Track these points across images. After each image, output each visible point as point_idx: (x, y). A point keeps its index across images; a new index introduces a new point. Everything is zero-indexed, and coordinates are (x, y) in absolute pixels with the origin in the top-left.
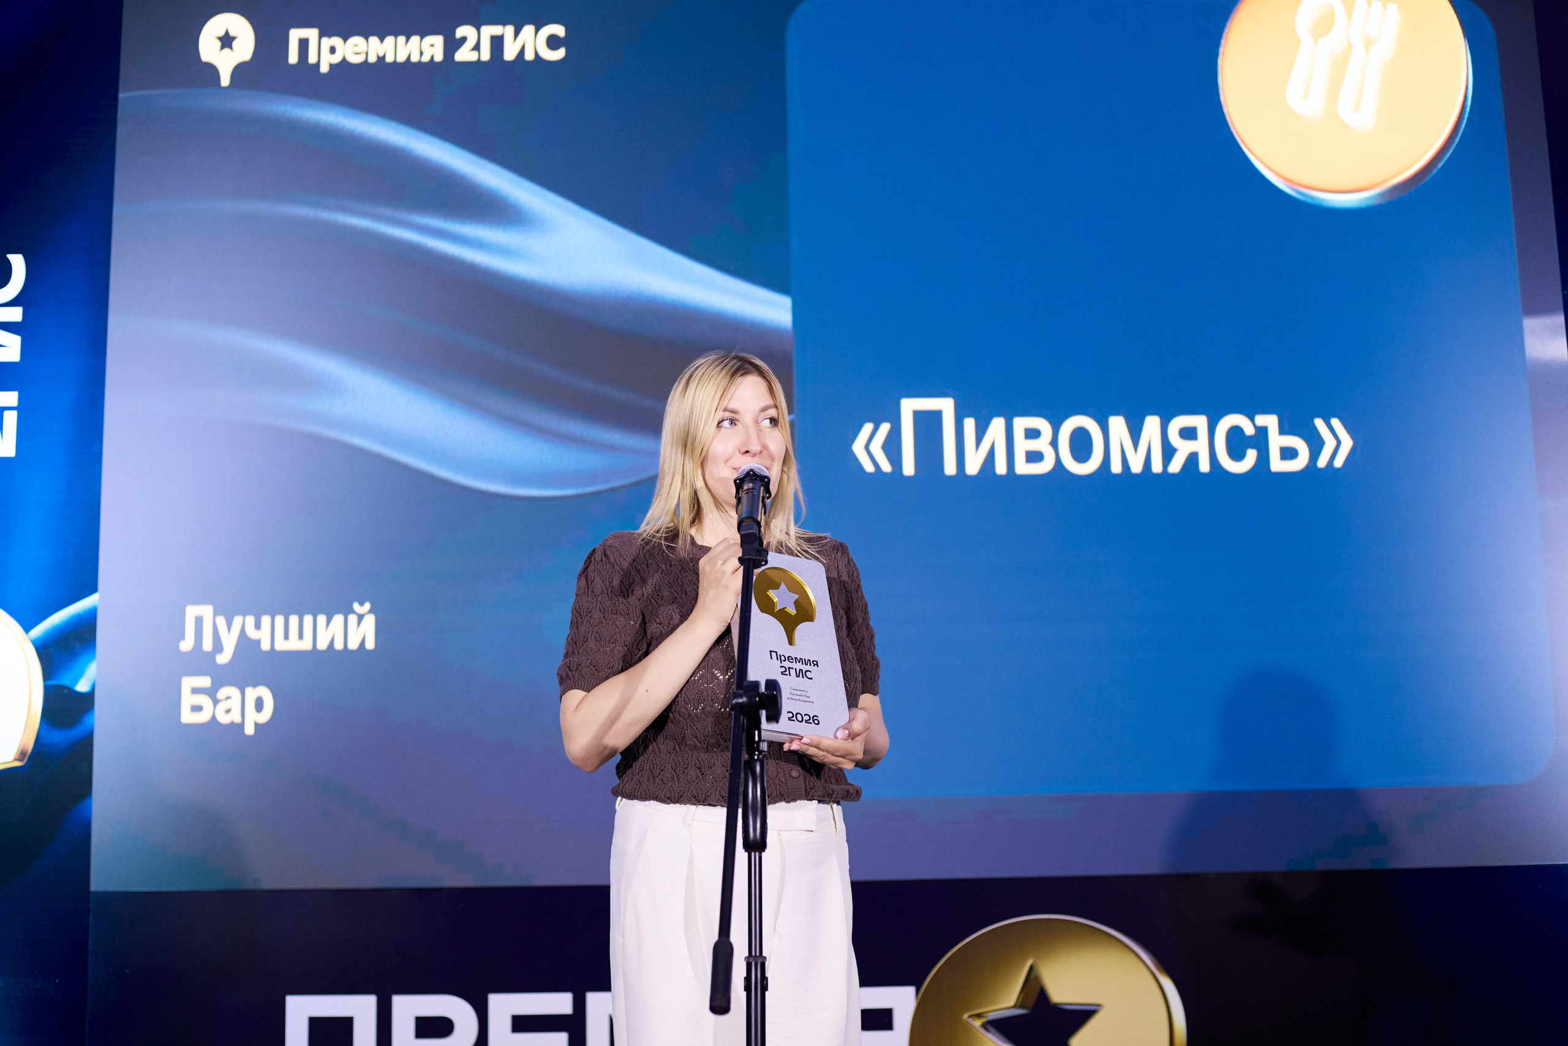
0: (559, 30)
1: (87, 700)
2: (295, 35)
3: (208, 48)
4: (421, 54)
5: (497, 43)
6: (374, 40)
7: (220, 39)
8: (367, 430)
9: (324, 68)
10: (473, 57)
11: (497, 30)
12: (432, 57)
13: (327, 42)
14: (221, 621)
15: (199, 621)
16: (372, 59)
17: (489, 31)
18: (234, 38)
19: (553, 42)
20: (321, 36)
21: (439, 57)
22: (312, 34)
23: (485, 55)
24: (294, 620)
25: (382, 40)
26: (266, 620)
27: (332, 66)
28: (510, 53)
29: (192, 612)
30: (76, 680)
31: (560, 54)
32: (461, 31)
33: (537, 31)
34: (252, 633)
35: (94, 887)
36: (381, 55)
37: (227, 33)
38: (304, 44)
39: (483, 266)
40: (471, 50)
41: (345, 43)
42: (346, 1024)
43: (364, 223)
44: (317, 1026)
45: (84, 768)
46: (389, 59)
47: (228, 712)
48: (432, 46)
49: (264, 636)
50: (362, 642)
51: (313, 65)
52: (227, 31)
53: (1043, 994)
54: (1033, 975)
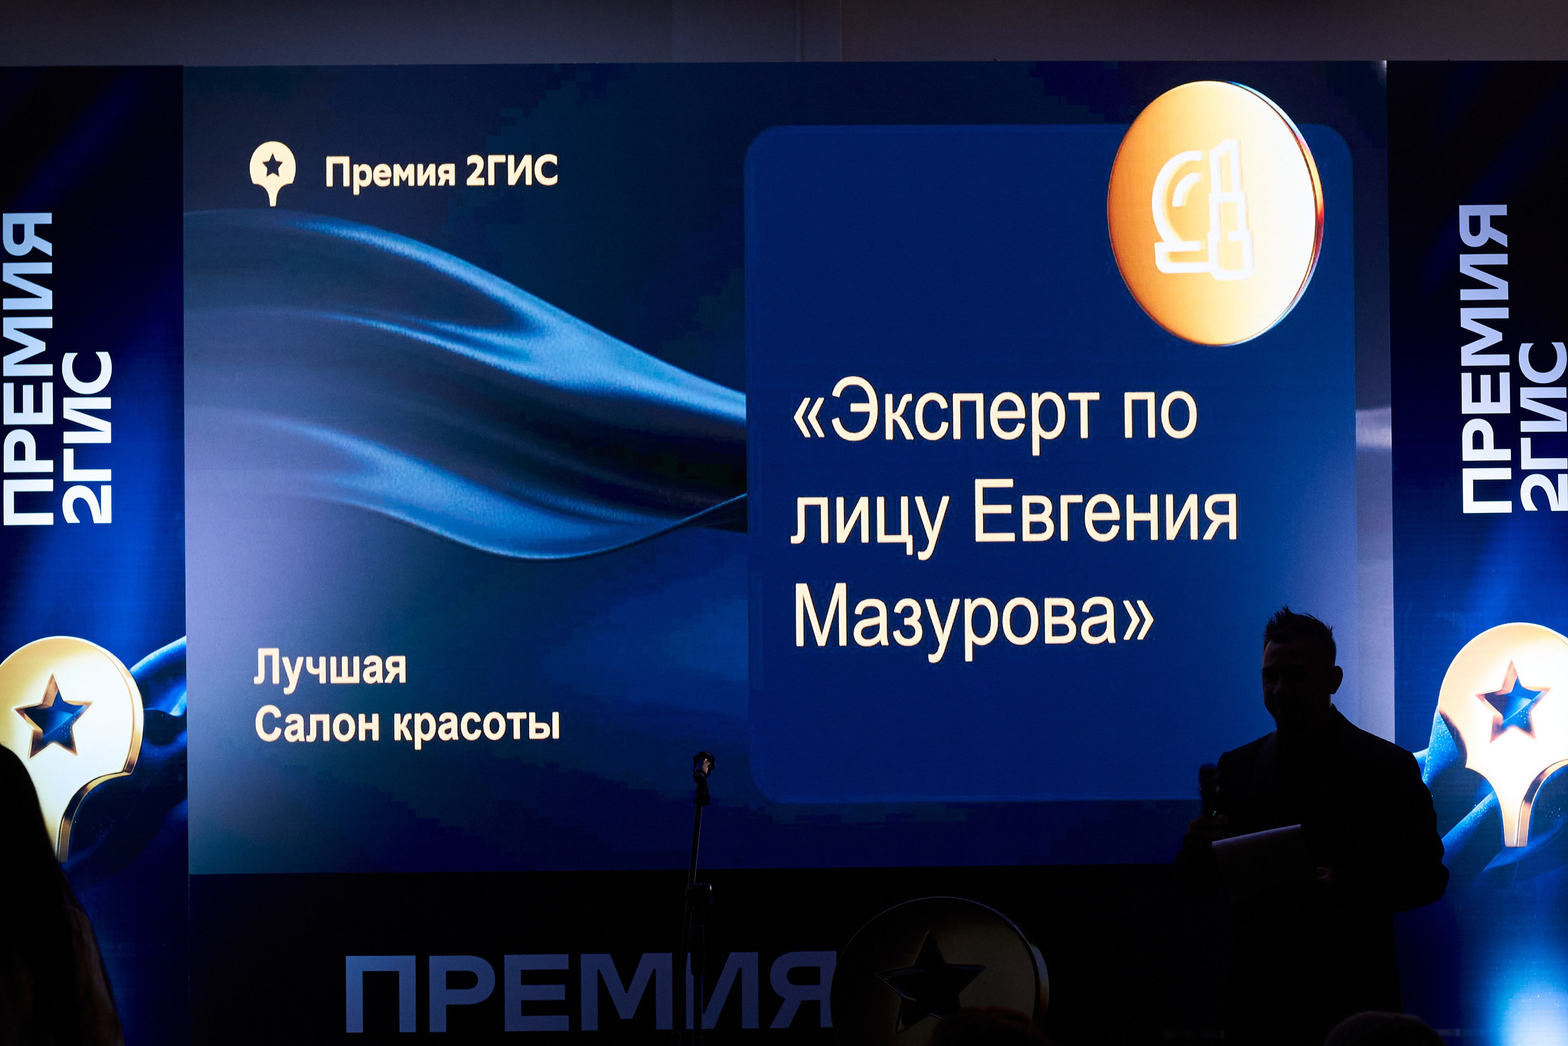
0: (553, 159)
1: (181, 721)
2: (331, 161)
3: (258, 173)
4: (438, 179)
5: (501, 169)
6: (397, 167)
7: (265, 163)
8: (400, 505)
9: (356, 192)
10: (480, 182)
11: (501, 159)
12: (447, 181)
13: (357, 169)
14: (286, 661)
15: (269, 660)
16: (396, 183)
17: (493, 159)
18: (280, 163)
20: (352, 163)
22: (345, 161)
23: (491, 182)
24: (345, 660)
25: (404, 167)
26: (322, 660)
28: (513, 179)
29: (262, 653)
30: (171, 707)
31: (554, 181)
32: (471, 159)
33: (534, 161)
34: (311, 669)
35: (190, 872)
36: (404, 179)
37: (273, 159)
38: (338, 169)
39: (493, 365)
40: (480, 176)
41: (373, 170)
42: (393, 977)
43: (393, 328)
44: (368, 977)
45: (180, 778)
46: (411, 183)
47: (294, 733)
48: (447, 172)
49: (321, 672)
50: (397, 676)
51: (346, 188)
52: (273, 155)
53: (938, 958)
54: (929, 943)
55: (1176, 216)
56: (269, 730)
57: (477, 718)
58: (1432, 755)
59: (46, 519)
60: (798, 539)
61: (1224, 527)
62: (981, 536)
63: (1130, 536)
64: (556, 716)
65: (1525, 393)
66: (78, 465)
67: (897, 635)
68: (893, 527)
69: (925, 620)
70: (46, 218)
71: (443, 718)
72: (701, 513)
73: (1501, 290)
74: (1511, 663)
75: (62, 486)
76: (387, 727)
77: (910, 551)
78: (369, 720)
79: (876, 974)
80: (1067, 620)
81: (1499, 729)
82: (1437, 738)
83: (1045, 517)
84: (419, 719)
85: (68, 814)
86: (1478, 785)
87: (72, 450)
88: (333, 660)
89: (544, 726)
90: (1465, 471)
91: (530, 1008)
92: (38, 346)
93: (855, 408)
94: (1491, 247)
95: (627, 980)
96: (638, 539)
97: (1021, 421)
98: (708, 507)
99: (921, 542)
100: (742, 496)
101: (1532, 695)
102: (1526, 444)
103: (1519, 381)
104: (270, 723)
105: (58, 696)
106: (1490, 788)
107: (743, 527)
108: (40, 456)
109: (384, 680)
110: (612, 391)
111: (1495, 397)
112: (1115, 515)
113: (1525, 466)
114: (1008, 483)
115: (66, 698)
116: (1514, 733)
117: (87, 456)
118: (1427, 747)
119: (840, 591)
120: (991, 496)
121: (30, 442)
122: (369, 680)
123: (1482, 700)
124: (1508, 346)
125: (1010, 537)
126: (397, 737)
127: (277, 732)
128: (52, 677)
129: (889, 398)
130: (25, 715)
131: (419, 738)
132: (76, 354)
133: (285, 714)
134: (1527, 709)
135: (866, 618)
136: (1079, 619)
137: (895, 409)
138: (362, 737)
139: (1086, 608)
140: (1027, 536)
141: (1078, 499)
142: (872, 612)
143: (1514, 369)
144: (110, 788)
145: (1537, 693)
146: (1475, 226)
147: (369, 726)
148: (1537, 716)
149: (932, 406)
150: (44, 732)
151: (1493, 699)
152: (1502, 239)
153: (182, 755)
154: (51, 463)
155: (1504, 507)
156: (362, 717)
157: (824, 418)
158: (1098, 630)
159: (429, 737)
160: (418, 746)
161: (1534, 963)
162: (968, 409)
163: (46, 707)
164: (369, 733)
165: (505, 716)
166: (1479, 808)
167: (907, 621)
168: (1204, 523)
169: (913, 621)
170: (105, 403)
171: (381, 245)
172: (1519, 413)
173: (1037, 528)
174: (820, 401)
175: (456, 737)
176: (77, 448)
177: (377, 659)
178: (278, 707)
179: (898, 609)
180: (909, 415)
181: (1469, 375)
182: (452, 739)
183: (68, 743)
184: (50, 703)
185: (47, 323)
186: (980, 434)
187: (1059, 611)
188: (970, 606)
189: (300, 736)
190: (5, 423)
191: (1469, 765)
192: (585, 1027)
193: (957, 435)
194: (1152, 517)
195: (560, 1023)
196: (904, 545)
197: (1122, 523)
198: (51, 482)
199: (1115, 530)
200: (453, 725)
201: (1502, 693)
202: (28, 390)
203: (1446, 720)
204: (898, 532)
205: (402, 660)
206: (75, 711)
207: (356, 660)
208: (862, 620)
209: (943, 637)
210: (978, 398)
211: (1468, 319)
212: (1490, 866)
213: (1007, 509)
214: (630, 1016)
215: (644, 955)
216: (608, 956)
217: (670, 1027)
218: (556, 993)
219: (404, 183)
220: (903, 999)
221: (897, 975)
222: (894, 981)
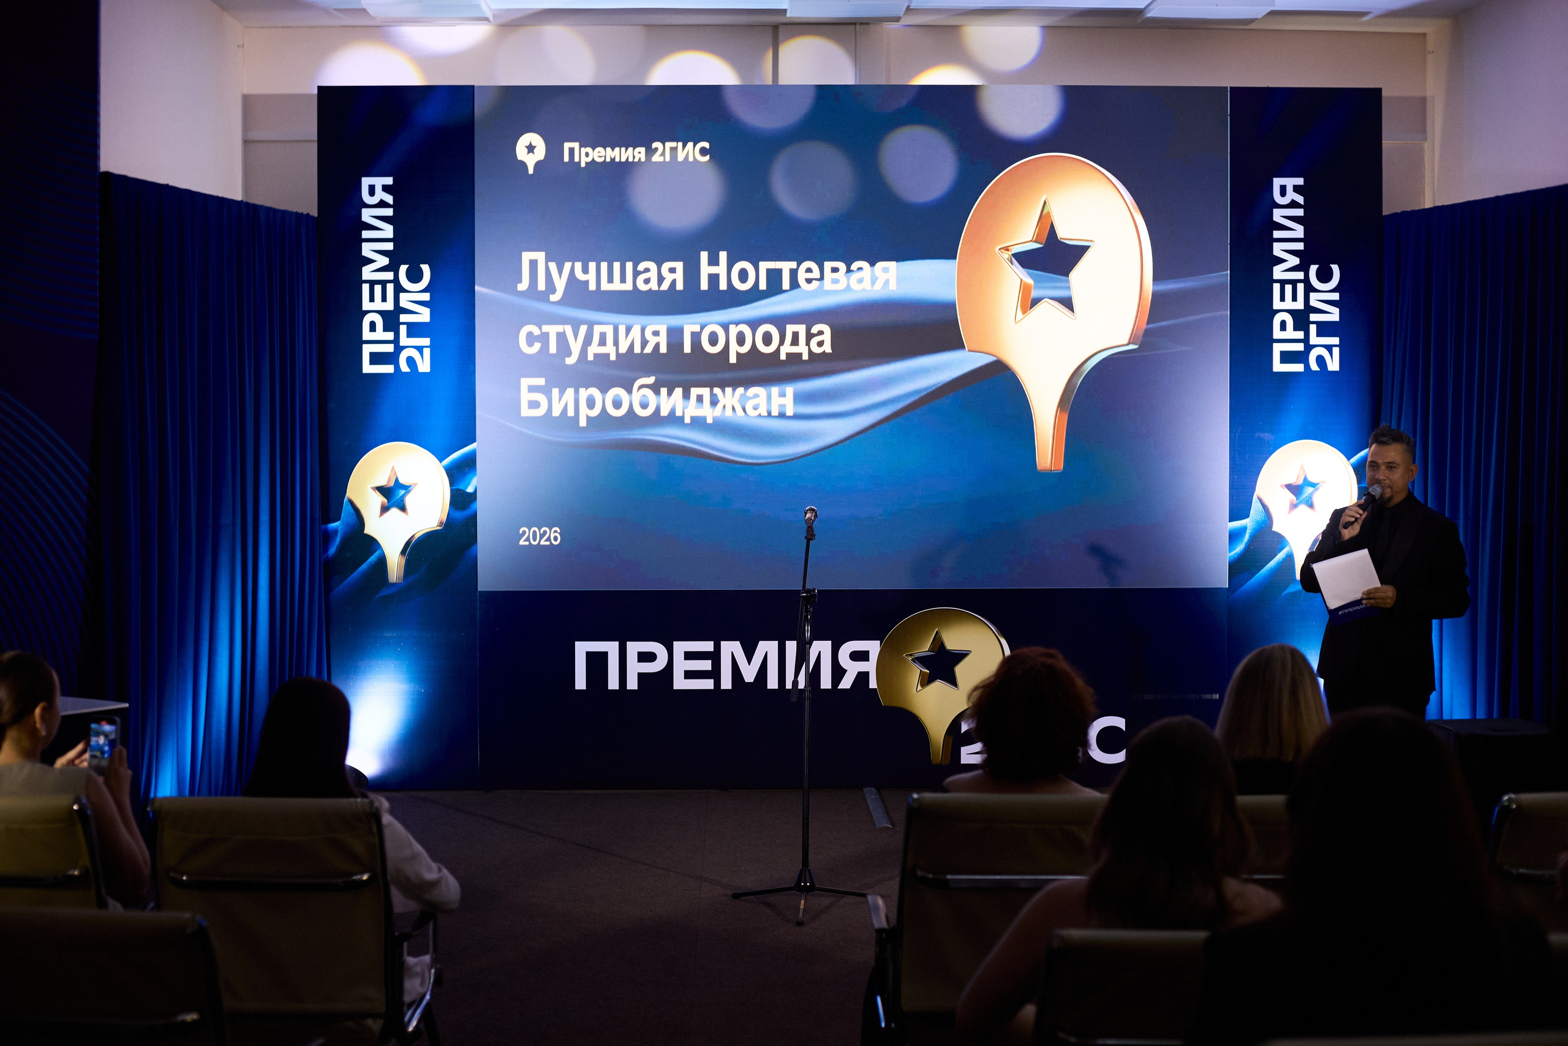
0: (706, 145)
1: (473, 497)
2: (567, 145)
3: (521, 153)
4: (634, 157)
5: (674, 150)
6: (609, 149)
7: (526, 147)
9: (583, 165)
10: (661, 159)
11: (674, 144)
12: (640, 159)
13: (584, 150)
16: (608, 160)
17: (669, 145)
18: (535, 147)
20: (581, 147)
22: (576, 145)
23: (668, 159)
25: (613, 151)
27: (586, 163)
28: (681, 158)
30: (467, 487)
31: (706, 158)
32: (655, 145)
33: (694, 146)
35: (479, 589)
36: (612, 158)
38: (572, 150)
40: (660, 156)
41: (594, 151)
42: (604, 655)
44: (590, 655)
45: (473, 531)
46: (617, 160)
48: (640, 153)
51: (577, 162)
52: (531, 143)
53: (942, 645)
54: (938, 636)
58: (1252, 522)
59: (388, 369)
65: (1313, 295)
66: (409, 335)
70: (389, 181)
73: (1299, 231)
74: (1302, 465)
75: (399, 349)
79: (903, 655)
81: (1294, 506)
82: (1255, 512)
85: (403, 552)
86: (1279, 541)
87: (405, 326)
90: (1275, 345)
91: (689, 675)
92: (384, 261)
94: (1293, 204)
95: (749, 658)
101: (1313, 485)
102: (1313, 328)
103: (1309, 289)
105: (397, 480)
106: (1288, 543)
108: (386, 329)
111: (1294, 299)
113: (1312, 342)
115: (401, 481)
116: (1303, 508)
117: (415, 330)
118: (1249, 517)
121: (379, 321)
123: (1283, 488)
124: (1303, 267)
128: (393, 467)
130: (377, 491)
132: (408, 266)
134: (1311, 494)
143: (1306, 281)
144: (429, 536)
145: (1317, 484)
146: (1283, 191)
148: (1316, 499)
150: (388, 502)
151: (1289, 487)
152: (1300, 199)
153: (474, 517)
154: (392, 333)
155: (1299, 368)
161: (1313, 652)
163: (387, 486)
166: (1280, 556)
170: (426, 297)
172: (1309, 309)
176: (410, 325)
181: (1279, 284)
183: (403, 509)
184: (392, 484)
185: (389, 246)
190: (364, 308)
191: (1274, 529)
192: (723, 687)
195: (708, 684)
198: (392, 345)
201: (1296, 484)
202: (378, 289)
203: (1260, 500)
206: (407, 488)
211: (1278, 249)
212: (1287, 592)
214: (752, 680)
215: (761, 643)
216: (738, 643)
217: (776, 687)
218: (706, 665)
219: (613, 160)
220: (921, 670)
221: (917, 655)
222: (916, 661)
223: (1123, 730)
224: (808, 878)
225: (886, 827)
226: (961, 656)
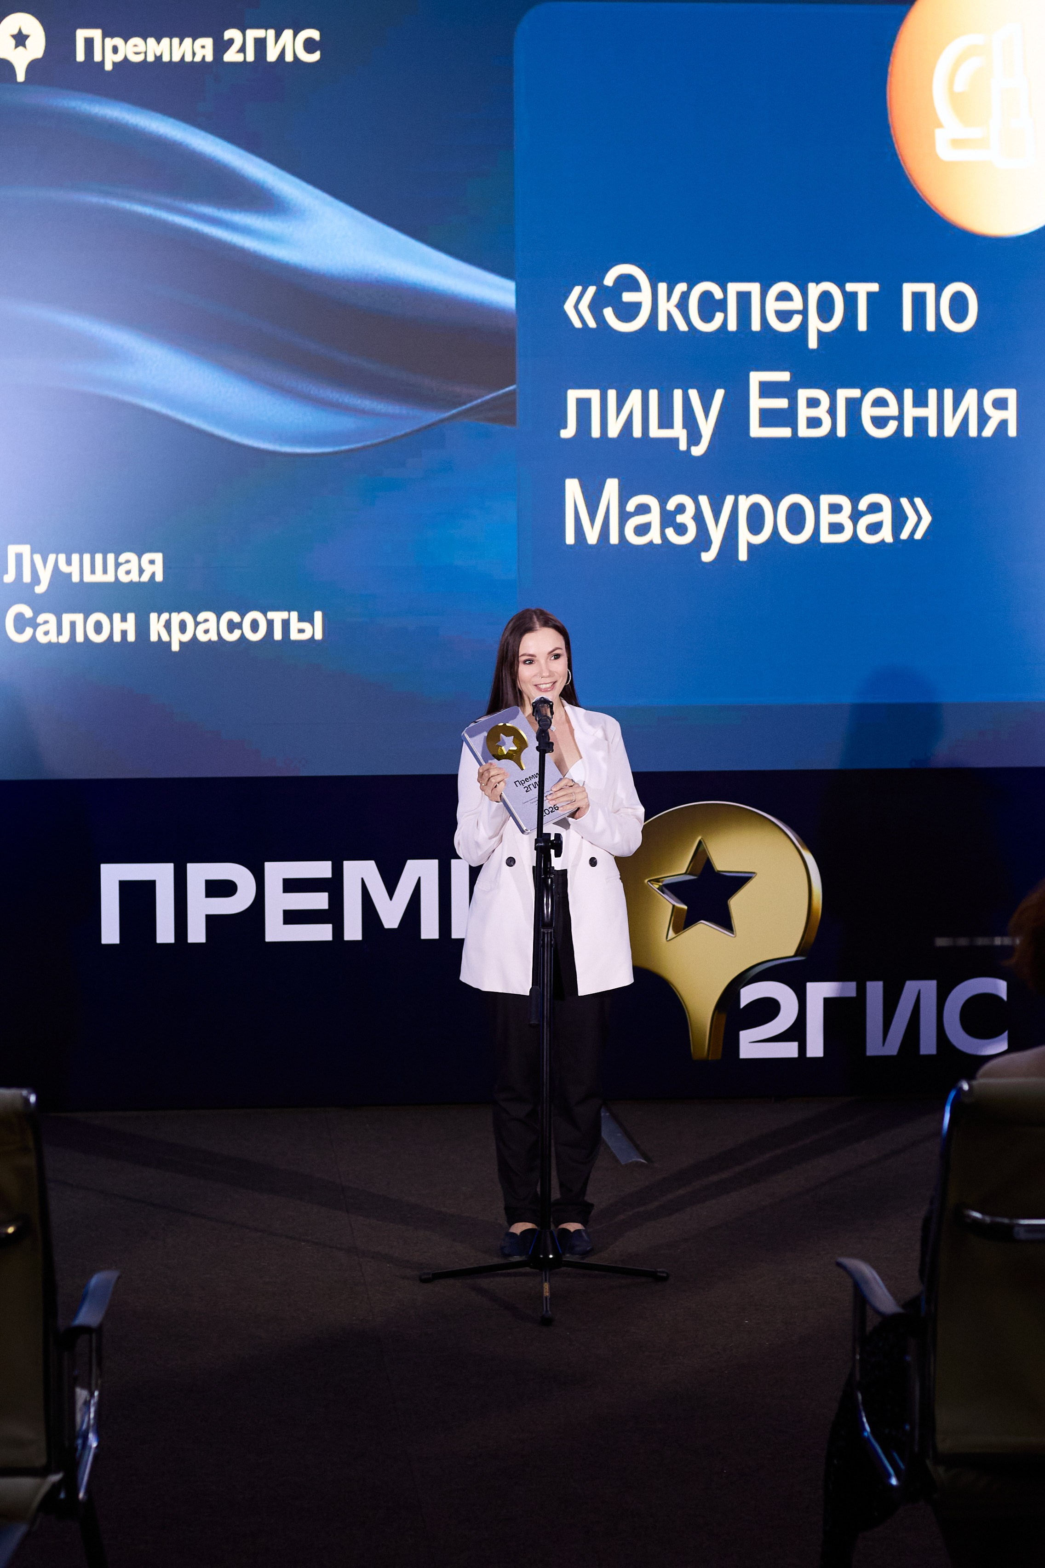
0: (315, 34)
2: (81, 34)
4: (194, 54)
5: (260, 44)
6: (151, 41)
7: (13, 36)
8: (156, 395)
9: (108, 67)
10: (239, 58)
11: (260, 33)
12: (204, 57)
13: (110, 42)
14: (38, 558)
15: (19, 557)
16: (151, 59)
17: (253, 34)
18: (27, 37)
19: (310, 46)
20: (104, 36)
21: (209, 58)
22: (96, 34)
23: (250, 57)
24: (99, 557)
25: (159, 43)
26: (75, 557)
27: (114, 64)
28: (272, 55)
29: (13, 550)
31: (316, 57)
32: (229, 34)
33: (295, 36)
34: (64, 568)
36: (158, 54)
37: (20, 31)
38: (89, 42)
39: (252, 250)
40: (238, 52)
41: (126, 43)
42: (149, 887)
43: (148, 211)
44: (126, 887)
46: (166, 59)
47: (46, 633)
48: (203, 47)
49: (74, 570)
50: (153, 575)
51: (98, 63)
52: (20, 30)
53: (709, 864)
54: (700, 849)
55: (957, 101)
56: (20, 630)
57: (236, 618)
60: (568, 433)
61: (1003, 424)
62: (756, 431)
63: (908, 432)
64: (318, 616)
67: (670, 532)
68: (666, 421)
69: (699, 517)
71: (201, 617)
72: (469, 405)
76: (143, 628)
77: (683, 446)
78: (124, 619)
79: (646, 881)
80: (843, 518)
83: (821, 412)
84: (176, 618)
88: (87, 557)
89: (306, 626)
91: (292, 917)
93: (628, 297)
95: (391, 888)
96: (403, 432)
97: (798, 312)
98: (477, 398)
99: (694, 437)
100: (511, 388)
104: (21, 623)
107: (511, 420)
109: (140, 578)
110: (376, 278)
112: (892, 410)
114: (784, 376)
119: (612, 487)
120: (767, 390)
122: (124, 578)
125: (785, 432)
126: (154, 638)
127: (29, 632)
129: (662, 287)
131: (176, 640)
133: (36, 614)
135: (638, 515)
136: (856, 516)
137: (669, 298)
138: (117, 638)
139: (863, 505)
140: (804, 432)
141: (856, 393)
142: (643, 509)
147: (124, 626)
149: (706, 296)
156: (117, 617)
157: (596, 308)
158: (874, 529)
159: (187, 637)
160: (175, 647)
162: (744, 299)
164: (124, 633)
165: (266, 616)
167: (680, 519)
168: (983, 419)
169: (686, 519)
171: (135, 123)
173: (814, 423)
174: (592, 290)
175: (215, 638)
177: (132, 556)
178: (29, 605)
179: (671, 505)
180: (683, 306)
182: (210, 640)
186: (756, 326)
187: (835, 509)
188: (745, 503)
189: (53, 638)
192: (348, 937)
193: (732, 326)
194: (930, 412)
195: (323, 932)
196: (676, 441)
197: (900, 418)
199: (892, 426)
200: (212, 625)
204: (670, 425)
205: (158, 557)
207: (111, 557)
208: (633, 516)
209: (717, 534)
210: (754, 288)
213: (782, 403)
214: (395, 925)
215: (409, 861)
216: (371, 864)
217: (436, 936)
218: (319, 901)
219: (158, 58)
220: (674, 906)
221: (667, 881)
222: (664, 889)
223: (1001, 999)
224: (550, 1248)
225: (637, 1162)
226: (738, 881)
